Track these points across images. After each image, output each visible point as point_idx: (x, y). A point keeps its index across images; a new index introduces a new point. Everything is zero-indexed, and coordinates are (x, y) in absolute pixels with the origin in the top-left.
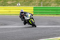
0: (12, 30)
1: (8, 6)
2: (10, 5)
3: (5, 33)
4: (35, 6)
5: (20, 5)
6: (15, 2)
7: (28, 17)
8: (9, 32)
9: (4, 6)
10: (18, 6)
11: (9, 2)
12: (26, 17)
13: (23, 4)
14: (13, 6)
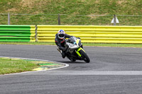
0: (99, 80)
1: (89, 24)
2: (94, 22)
3: (83, 88)
5: (117, 21)
6: (105, 14)
7: (76, 44)
8: (91, 85)
9: (80, 24)
10: (113, 24)
11: (92, 16)
13: (126, 19)
14: (102, 24)
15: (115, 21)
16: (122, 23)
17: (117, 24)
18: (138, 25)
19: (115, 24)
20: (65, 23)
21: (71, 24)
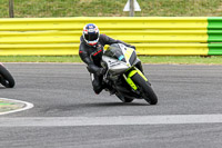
1: (77, 14)
2: (87, 10)
4: (214, 13)
5: (137, 8)
7: (124, 60)
9: (56, 14)
10: (127, 14)
12: (113, 60)
14: (105, 13)
15: (132, 7)
16: (146, 11)
17: (137, 14)
18: (182, 14)
19: (132, 13)
20: (24, 13)
21: (36, 15)
